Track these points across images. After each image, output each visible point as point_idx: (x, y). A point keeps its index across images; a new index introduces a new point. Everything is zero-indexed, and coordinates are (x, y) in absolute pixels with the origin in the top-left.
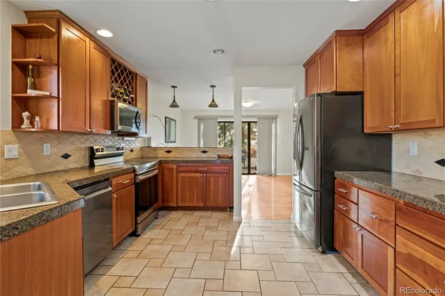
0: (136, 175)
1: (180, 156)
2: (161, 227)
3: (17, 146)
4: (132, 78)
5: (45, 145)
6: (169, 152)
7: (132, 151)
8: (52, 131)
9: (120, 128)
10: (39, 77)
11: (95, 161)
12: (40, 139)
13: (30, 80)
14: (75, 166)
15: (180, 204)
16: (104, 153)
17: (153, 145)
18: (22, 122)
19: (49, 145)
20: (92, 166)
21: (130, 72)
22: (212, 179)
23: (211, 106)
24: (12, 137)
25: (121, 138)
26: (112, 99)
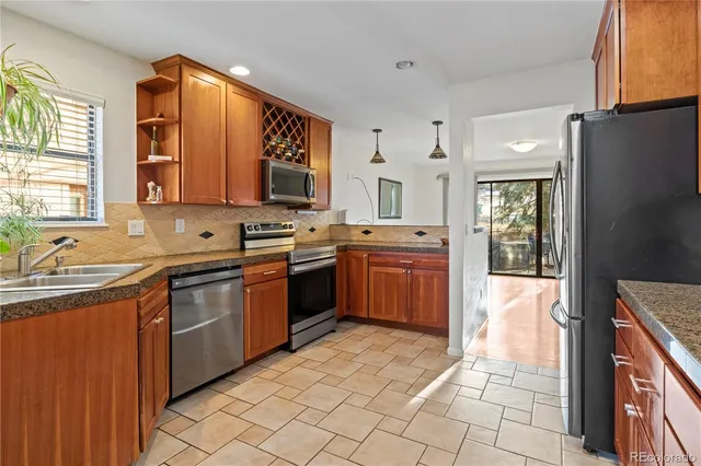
0: (289, 265)
1: (382, 239)
2: (329, 345)
3: (142, 221)
4: (303, 125)
5: (178, 220)
6: (367, 232)
7: (312, 230)
8: (174, 204)
9: (272, 197)
10: (164, 139)
11: (246, 242)
12: (173, 214)
13: (153, 143)
14: (218, 248)
15: (372, 315)
16: (260, 232)
17: (349, 221)
18: (147, 195)
19: (183, 220)
20: (243, 248)
21: (299, 118)
22: (421, 279)
23: (434, 156)
24: (137, 211)
25: (293, 211)
26: (265, 157)
